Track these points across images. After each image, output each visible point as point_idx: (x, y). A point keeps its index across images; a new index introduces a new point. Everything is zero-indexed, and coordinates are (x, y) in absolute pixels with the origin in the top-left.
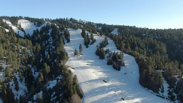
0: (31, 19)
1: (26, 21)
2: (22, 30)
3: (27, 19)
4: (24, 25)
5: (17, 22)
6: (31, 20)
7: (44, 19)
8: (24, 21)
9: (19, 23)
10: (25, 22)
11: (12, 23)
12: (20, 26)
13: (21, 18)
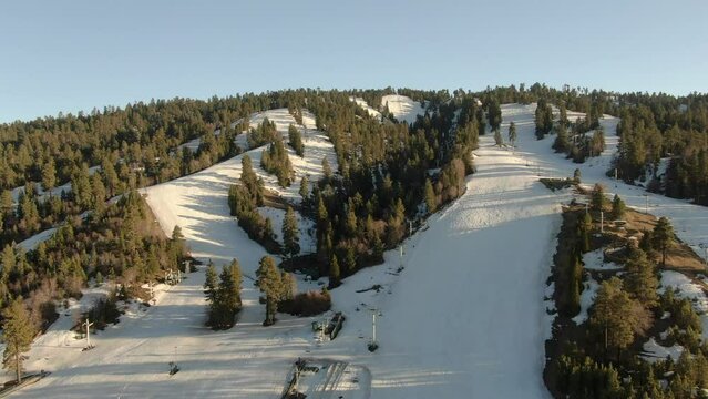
0: (415, 92)
1: (402, 98)
2: (391, 116)
3: (405, 93)
4: (397, 107)
5: (381, 101)
6: (413, 95)
7: (451, 93)
8: (395, 97)
9: (384, 103)
10: (399, 101)
11: (369, 104)
12: (387, 108)
13: (389, 91)
